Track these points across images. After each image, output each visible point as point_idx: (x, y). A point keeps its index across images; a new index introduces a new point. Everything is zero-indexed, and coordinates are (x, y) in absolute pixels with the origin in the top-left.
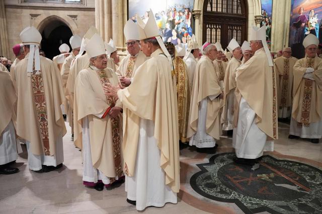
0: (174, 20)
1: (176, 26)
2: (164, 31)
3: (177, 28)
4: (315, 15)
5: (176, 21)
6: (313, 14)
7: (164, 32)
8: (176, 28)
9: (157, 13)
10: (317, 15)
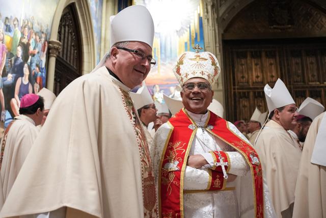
0: (28, 44)
1: (30, 57)
2: (13, 59)
3: (31, 63)
4: (160, 90)
5: (31, 49)
6: (158, 89)
7: (13, 62)
8: (29, 61)
9: (9, 17)
10: (162, 91)
